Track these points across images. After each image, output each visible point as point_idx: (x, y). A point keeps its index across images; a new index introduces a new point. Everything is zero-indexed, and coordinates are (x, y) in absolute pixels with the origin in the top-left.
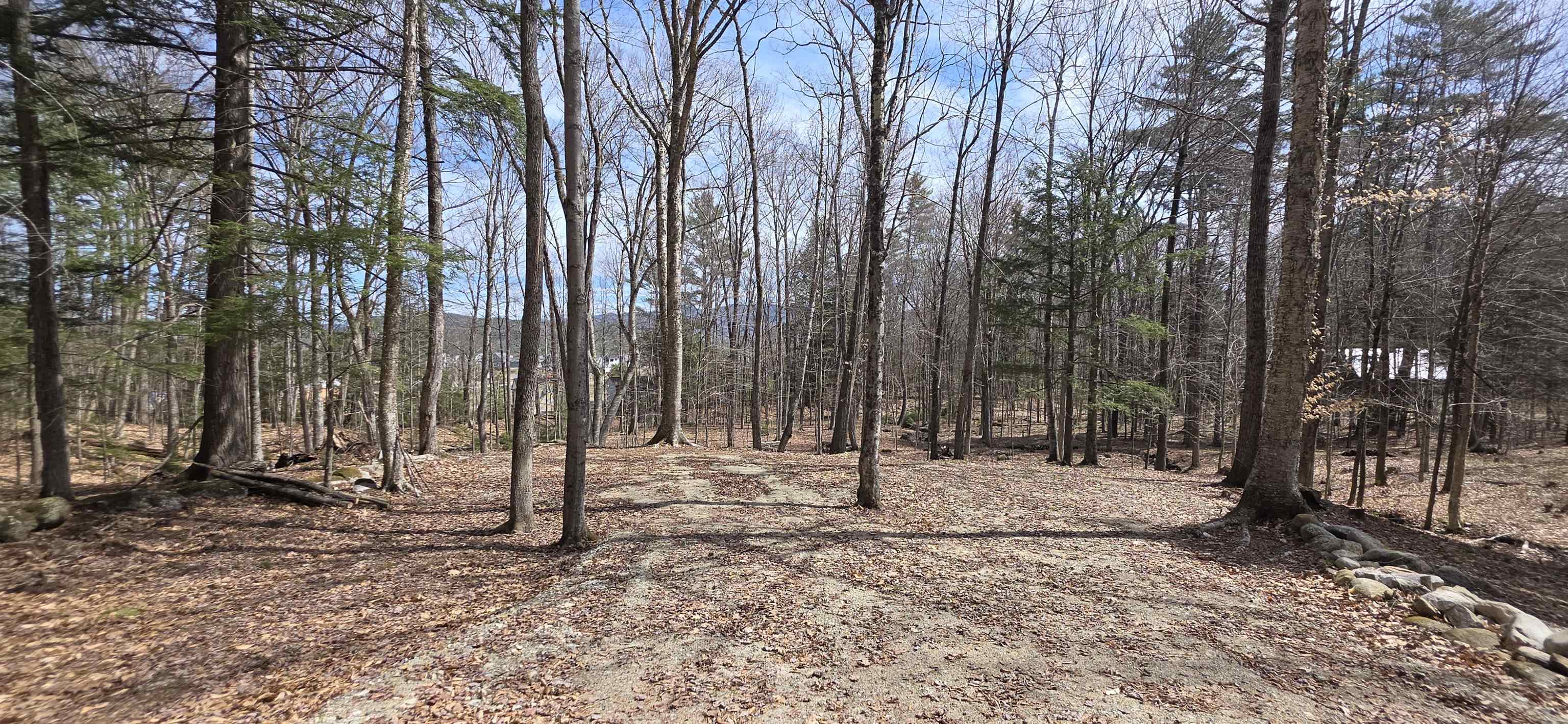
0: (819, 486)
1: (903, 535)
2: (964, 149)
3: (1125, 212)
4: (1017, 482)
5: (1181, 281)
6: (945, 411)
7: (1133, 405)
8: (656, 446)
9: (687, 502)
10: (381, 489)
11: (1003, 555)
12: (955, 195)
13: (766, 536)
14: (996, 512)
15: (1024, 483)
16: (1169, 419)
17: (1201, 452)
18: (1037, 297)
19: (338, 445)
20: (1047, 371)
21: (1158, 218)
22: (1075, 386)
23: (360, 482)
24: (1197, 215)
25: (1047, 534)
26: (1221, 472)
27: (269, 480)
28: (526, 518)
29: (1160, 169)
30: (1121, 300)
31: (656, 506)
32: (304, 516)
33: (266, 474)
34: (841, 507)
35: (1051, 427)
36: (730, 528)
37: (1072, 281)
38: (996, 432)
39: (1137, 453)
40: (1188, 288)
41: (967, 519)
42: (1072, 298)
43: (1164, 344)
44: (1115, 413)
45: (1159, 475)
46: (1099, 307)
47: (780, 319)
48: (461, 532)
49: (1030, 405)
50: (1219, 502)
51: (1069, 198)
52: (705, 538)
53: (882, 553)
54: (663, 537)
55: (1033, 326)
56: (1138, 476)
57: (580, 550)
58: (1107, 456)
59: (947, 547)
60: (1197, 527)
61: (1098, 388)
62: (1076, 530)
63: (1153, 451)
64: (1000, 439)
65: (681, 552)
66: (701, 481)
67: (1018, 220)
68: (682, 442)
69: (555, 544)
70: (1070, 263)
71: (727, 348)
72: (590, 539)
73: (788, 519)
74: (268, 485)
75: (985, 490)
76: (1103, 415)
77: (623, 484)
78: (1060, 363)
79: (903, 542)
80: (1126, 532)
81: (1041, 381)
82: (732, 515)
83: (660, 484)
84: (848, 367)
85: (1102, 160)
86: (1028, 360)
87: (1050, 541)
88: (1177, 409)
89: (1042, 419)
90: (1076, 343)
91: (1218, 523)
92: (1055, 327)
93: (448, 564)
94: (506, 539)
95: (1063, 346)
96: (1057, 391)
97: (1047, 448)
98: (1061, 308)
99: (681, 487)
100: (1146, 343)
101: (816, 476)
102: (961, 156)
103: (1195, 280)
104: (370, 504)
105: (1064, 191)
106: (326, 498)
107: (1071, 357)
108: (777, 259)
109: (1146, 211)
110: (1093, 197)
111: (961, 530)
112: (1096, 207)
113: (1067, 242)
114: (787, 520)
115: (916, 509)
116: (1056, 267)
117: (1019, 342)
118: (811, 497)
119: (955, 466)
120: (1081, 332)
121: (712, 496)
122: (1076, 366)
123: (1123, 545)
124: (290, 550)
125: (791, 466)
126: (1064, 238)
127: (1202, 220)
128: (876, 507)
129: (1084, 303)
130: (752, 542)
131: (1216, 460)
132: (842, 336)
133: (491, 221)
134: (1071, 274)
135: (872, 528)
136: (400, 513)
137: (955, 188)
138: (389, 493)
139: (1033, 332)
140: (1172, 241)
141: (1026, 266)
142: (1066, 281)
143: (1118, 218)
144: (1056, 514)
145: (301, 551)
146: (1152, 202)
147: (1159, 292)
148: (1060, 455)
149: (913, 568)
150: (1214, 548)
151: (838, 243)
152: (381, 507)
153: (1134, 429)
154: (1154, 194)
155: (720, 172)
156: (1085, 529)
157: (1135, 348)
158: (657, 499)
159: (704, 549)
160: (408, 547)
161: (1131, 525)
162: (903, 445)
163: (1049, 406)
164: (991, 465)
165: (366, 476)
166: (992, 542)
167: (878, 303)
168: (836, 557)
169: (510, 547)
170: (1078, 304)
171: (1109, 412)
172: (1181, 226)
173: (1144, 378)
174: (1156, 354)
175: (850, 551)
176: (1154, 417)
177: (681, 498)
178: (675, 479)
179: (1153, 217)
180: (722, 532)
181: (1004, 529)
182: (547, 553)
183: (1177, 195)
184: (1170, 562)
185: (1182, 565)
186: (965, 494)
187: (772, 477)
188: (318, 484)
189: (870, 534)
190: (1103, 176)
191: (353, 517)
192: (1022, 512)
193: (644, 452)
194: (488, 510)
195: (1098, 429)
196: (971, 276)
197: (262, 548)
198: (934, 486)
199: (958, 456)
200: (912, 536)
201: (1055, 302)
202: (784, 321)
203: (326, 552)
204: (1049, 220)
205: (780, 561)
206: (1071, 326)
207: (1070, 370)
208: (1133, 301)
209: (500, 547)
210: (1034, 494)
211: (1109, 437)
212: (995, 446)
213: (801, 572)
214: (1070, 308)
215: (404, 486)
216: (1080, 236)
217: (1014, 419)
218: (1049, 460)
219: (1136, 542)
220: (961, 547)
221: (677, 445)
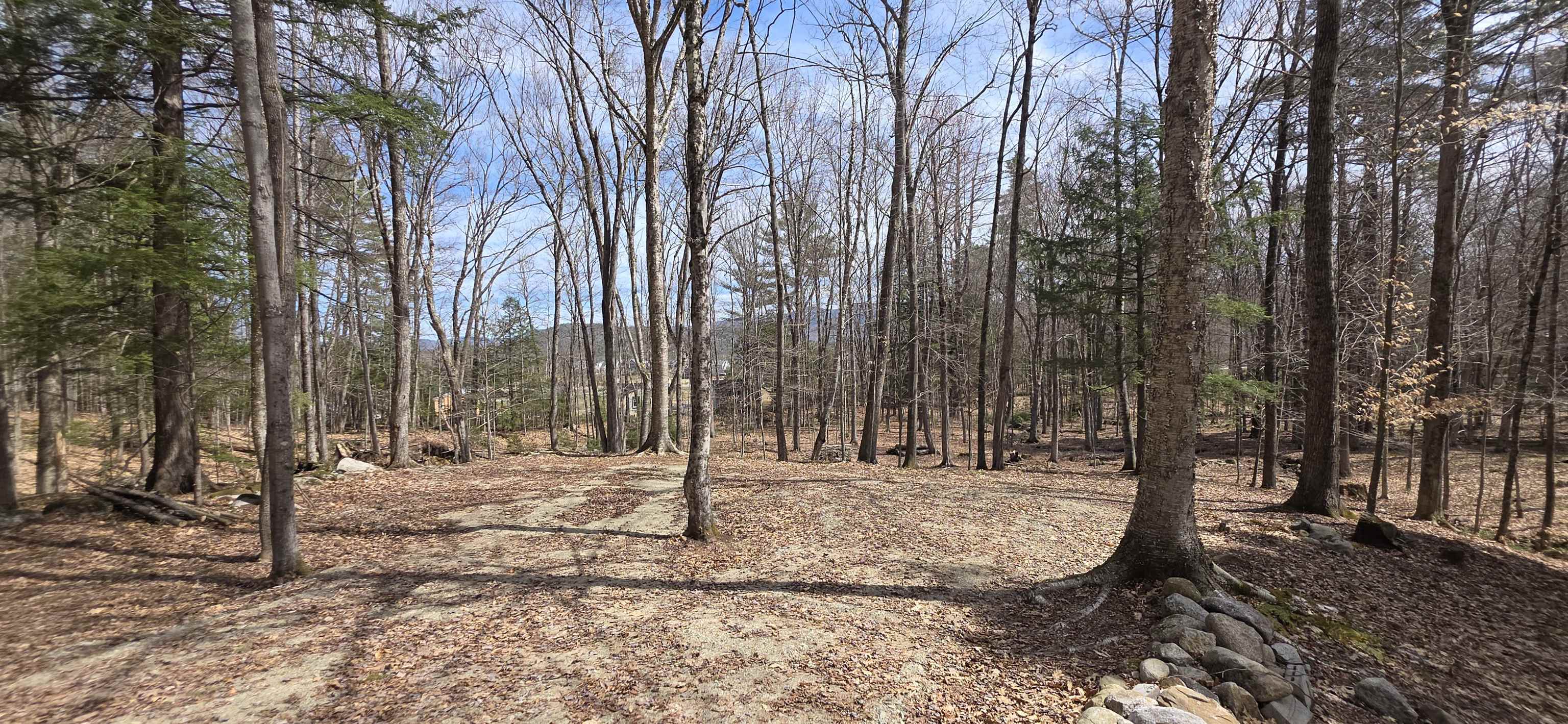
8: (641, 454)
20: (1119, 364)
27: (132, 496)
34: (665, 537)
37: (1139, 258)
42: (1140, 278)
68: (669, 450)
74: (128, 501)
98: (1131, 291)
106: (165, 516)
128: (703, 538)
134: (1137, 250)
218: (1124, 468)
219: (920, 607)
221: (662, 453)
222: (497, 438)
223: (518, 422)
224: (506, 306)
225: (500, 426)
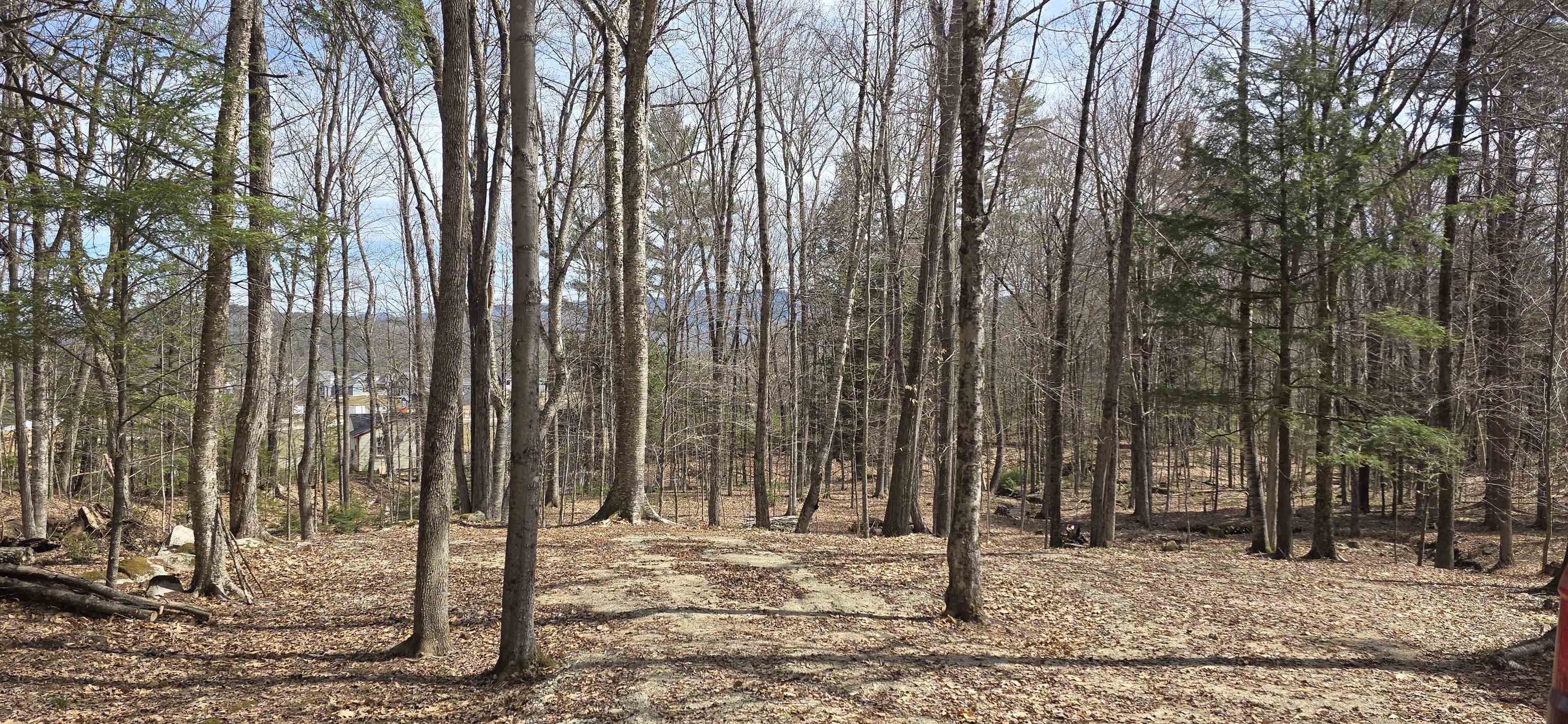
0: (878, 586)
1: (1026, 660)
2: (1100, 36)
3: (1372, 135)
4: (1203, 582)
5: (1472, 247)
6: (1069, 467)
7: (1395, 458)
8: (606, 523)
9: (678, 610)
10: (191, 591)
11: (1188, 691)
12: (1085, 112)
13: (812, 659)
14: (1171, 629)
15: (1214, 583)
16: (1457, 482)
17: (1516, 539)
18: (1224, 278)
19: (94, 525)
20: (1246, 399)
21: (1430, 143)
22: (1293, 426)
23: (158, 581)
24: (1497, 136)
25: (1256, 661)
26: (1547, 570)
27: (26, 576)
28: (439, 633)
29: (1433, 59)
30: (1369, 280)
31: (629, 615)
32: (90, 633)
33: (22, 568)
34: (919, 619)
35: (1254, 495)
36: (755, 648)
37: (1284, 251)
38: (1157, 503)
39: (1404, 540)
40: (1485, 260)
41: (1125, 639)
42: (1285, 278)
43: (1444, 354)
44: (1365, 471)
45: (1442, 575)
46: (1332, 293)
47: (794, 315)
48: (335, 656)
49: (1216, 459)
50: (1540, 617)
51: (1276, 113)
52: (722, 662)
53: (999, 686)
54: (656, 662)
55: (1218, 325)
56: (1405, 577)
57: (529, 681)
58: (1352, 545)
59: (1095, 677)
60: (1499, 653)
61: (1333, 430)
62: (1301, 656)
63: (1431, 537)
64: (1166, 515)
65: (689, 683)
66: (692, 578)
67: (1190, 150)
68: (646, 517)
69: (487, 674)
70: (1281, 222)
71: (708, 364)
72: (542, 664)
73: (842, 635)
74: (26, 584)
75: (1151, 595)
76: (1343, 474)
77: (571, 583)
78: (1266, 386)
79: (1031, 671)
80: (1384, 661)
81: (1235, 417)
82: (752, 629)
83: (629, 582)
84: (910, 394)
85: (1332, 51)
86: (1211, 382)
87: (1261, 672)
88: (1471, 463)
89: (1237, 481)
90: (1293, 354)
91: (1534, 647)
92: (1257, 327)
93: (333, 701)
94: (410, 666)
95: (1270, 359)
96: (1261, 434)
97: (1248, 530)
98: (1266, 297)
99: (664, 587)
100: (1415, 354)
101: (873, 571)
102: (1095, 48)
103: (1495, 246)
104: (182, 614)
105: (1268, 102)
106: (117, 606)
107: (1284, 377)
108: (788, 216)
109: (1410, 129)
110: (1318, 111)
111: (1117, 654)
112: (1323, 130)
113: (1275, 186)
114: (840, 637)
115: (1039, 623)
116: (1257, 228)
117: (1196, 351)
118: (868, 602)
119: (1099, 558)
120: (1302, 336)
121: (714, 600)
122: (1295, 392)
123: (1376, 678)
124: (86, 682)
125: (829, 555)
126: (1271, 180)
127: (1506, 147)
128: (977, 619)
129: (1304, 287)
130: (795, 668)
131: (1541, 552)
132: (894, 342)
133: (325, 157)
134: (1283, 240)
135: (974, 649)
136: (229, 628)
137: (1086, 101)
138: (204, 599)
139: (1219, 335)
140: (1454, 183)
141: (1205, 226)
142: (1276, 251)
143: (1364, 146)
144: (1270, 632)
145: (102, 684)
146: (1419, 114)
147: (1434, 267)
148: (1271, 542)
149: (1050, 706)
150: (1524, 686)
151: (888, 192)
152: (200, 619)
153: (1398, 500)
154: (1422, 101)
155: (698, 78)
156: (1317, 655)
157: (1396, 361)
158: (629, 606)
159: (724, 678)
160: (262, 679)
161: (1392, 650)
162: (999, 523)
163: (1248, 457)
164: (1155, 556)
165: (161, 571)
166: (1169, 673)
167: (975, 297)
168: (929, 690)
169: (418, 678)
170: (1296, 290)
171: (1352, 469)
172: (1470, 155)
173: (1412, 412)
174: (1432, 371)
175: (948, 681)
176: (1431, 478)
177: (667, 603)
178: (650, 574)
179: (1423, 140)
180: (745, 654)
181: (1187, 654)
182: (479, 686)
183: (1462, 106)
184: (1454, 704)
185: (1473, 710)
186: (1117, 601)
187: (803, 573)
188: (101, 583)
189: (975, 658)
190: (1335, 77)
191: (162, 634)
192: (1214, 629)
193: (587, 533)
194: (365, 624)
195: (1334, 500)
196: (1112, 243)
197: (42, 679)
198: (1066, 586)
199: (1098, 541)
200: (1041, 662)
201: (1257, 285)
202: (799, 318)
203: (141, 686)
204: (1244, 151)
205: (845, 694)
206: (1285, 326)
207: (1284, 400)
208: (1390, 282)
209: (404, 678)
210: (1232, 602)
211: (1353, 511)
212: (1157, 527)
213: (881, 710)
214: (1283, 295)
215: (227, 588)
216: (1297, 176)
217: (1189, 481)
218: (1250, 551)
219: (1400, 676)
220: (1120, 679)
221: (638, 521)
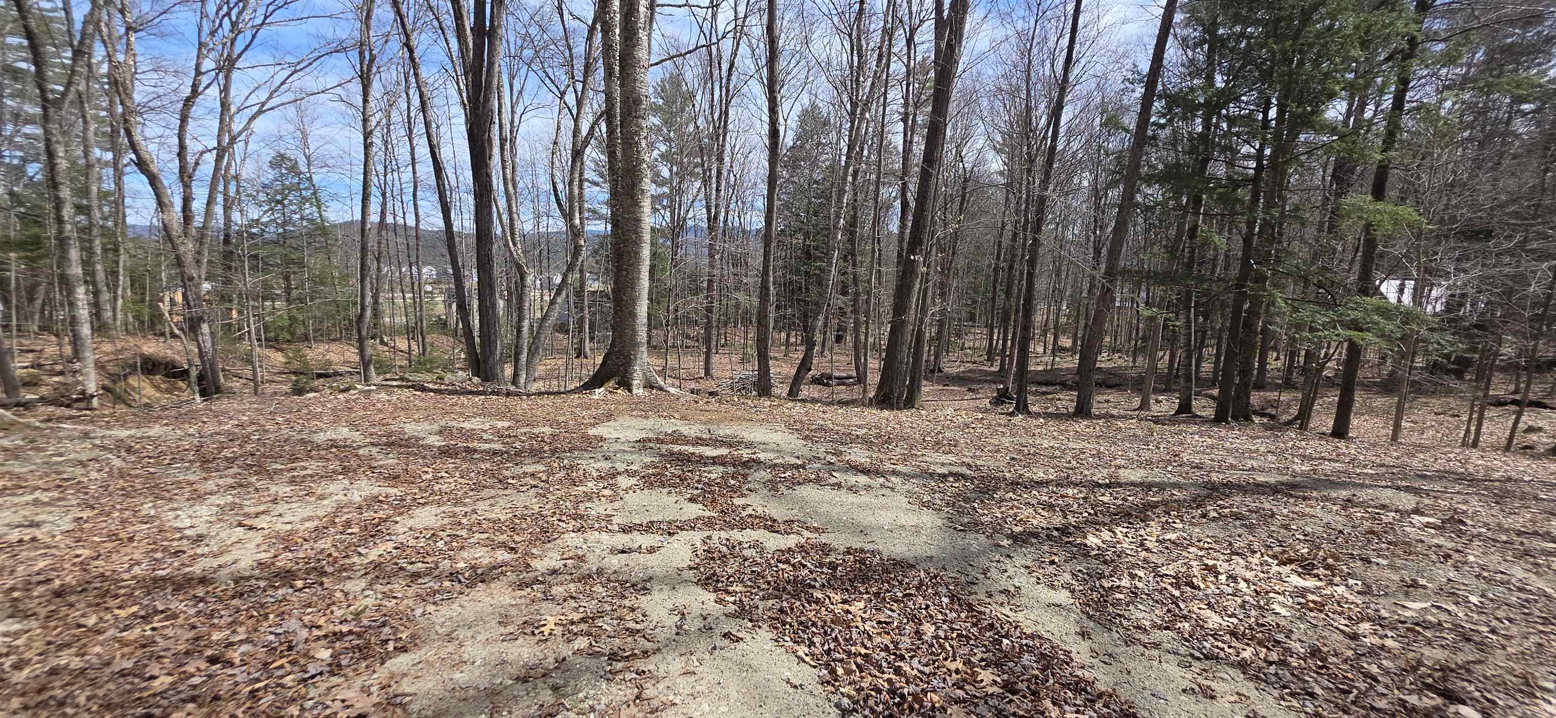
8: (599, 392)
68: (649, 385)
193: (575, 403)
221: (638, 391)
222: (267, 352)
223: (300, 331)
224: (272, 165)
225: (272, 335)
